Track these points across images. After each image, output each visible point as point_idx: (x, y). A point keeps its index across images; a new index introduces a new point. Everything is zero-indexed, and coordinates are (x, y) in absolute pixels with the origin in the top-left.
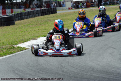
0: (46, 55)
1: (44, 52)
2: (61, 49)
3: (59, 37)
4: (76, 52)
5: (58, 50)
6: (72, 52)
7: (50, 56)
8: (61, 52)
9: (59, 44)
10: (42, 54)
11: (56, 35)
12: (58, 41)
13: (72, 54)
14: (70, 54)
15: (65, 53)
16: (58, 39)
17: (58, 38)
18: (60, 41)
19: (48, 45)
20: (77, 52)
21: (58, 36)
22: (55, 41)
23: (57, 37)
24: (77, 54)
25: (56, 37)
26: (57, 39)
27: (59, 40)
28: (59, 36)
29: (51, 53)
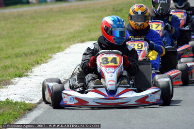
0: (81, 104)
1: (76, 98)
2: (120, 90)
3: (114, 60)
4: (158, 96)
5: (112, 92)
6: (147, 97)
7: (93, 108)
8: (120, 97)
9: (114, 77)
10: (72, 103)
11: (105, 56)
12: (112, 70)
13: (148, 102)
14: (143, 103)
15: (130, 99)
16: (113, 64)
17: (111, 62)
18: (117, 70)
19: (87, 81)
20: (162, 96)
21: (110, 57)
22: (103, 69)
23: (109, 60)
24: (162, 102)
25: (107, 59)
26: (110, 64)
27: (115, 67)
28: (114, 56)
29: (94, 100)
